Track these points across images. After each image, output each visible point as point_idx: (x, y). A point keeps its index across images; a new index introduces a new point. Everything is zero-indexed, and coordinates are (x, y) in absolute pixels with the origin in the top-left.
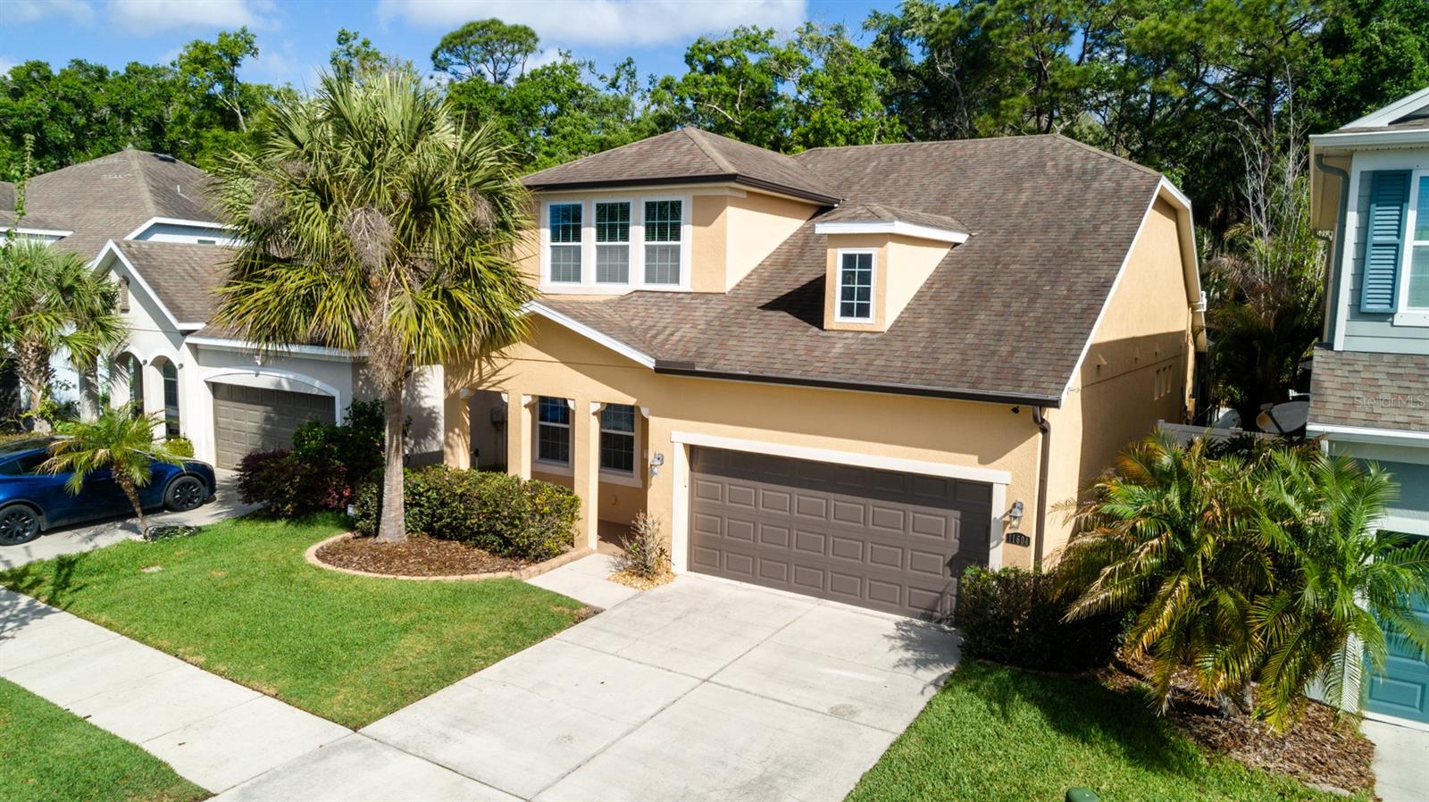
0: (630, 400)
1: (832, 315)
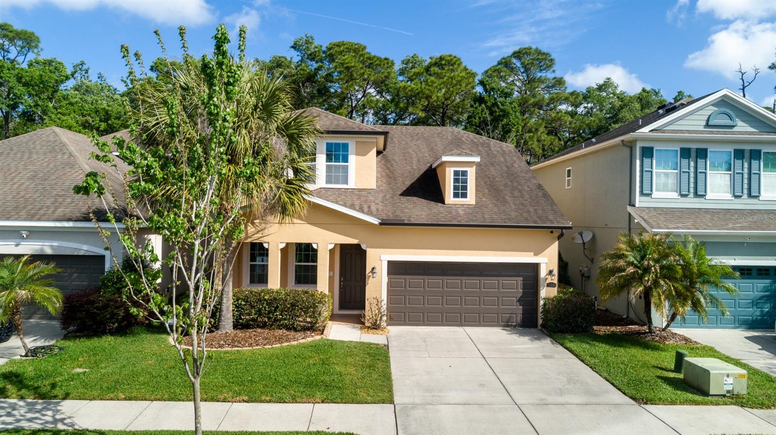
0: (354, 241)
1: (449, 197)
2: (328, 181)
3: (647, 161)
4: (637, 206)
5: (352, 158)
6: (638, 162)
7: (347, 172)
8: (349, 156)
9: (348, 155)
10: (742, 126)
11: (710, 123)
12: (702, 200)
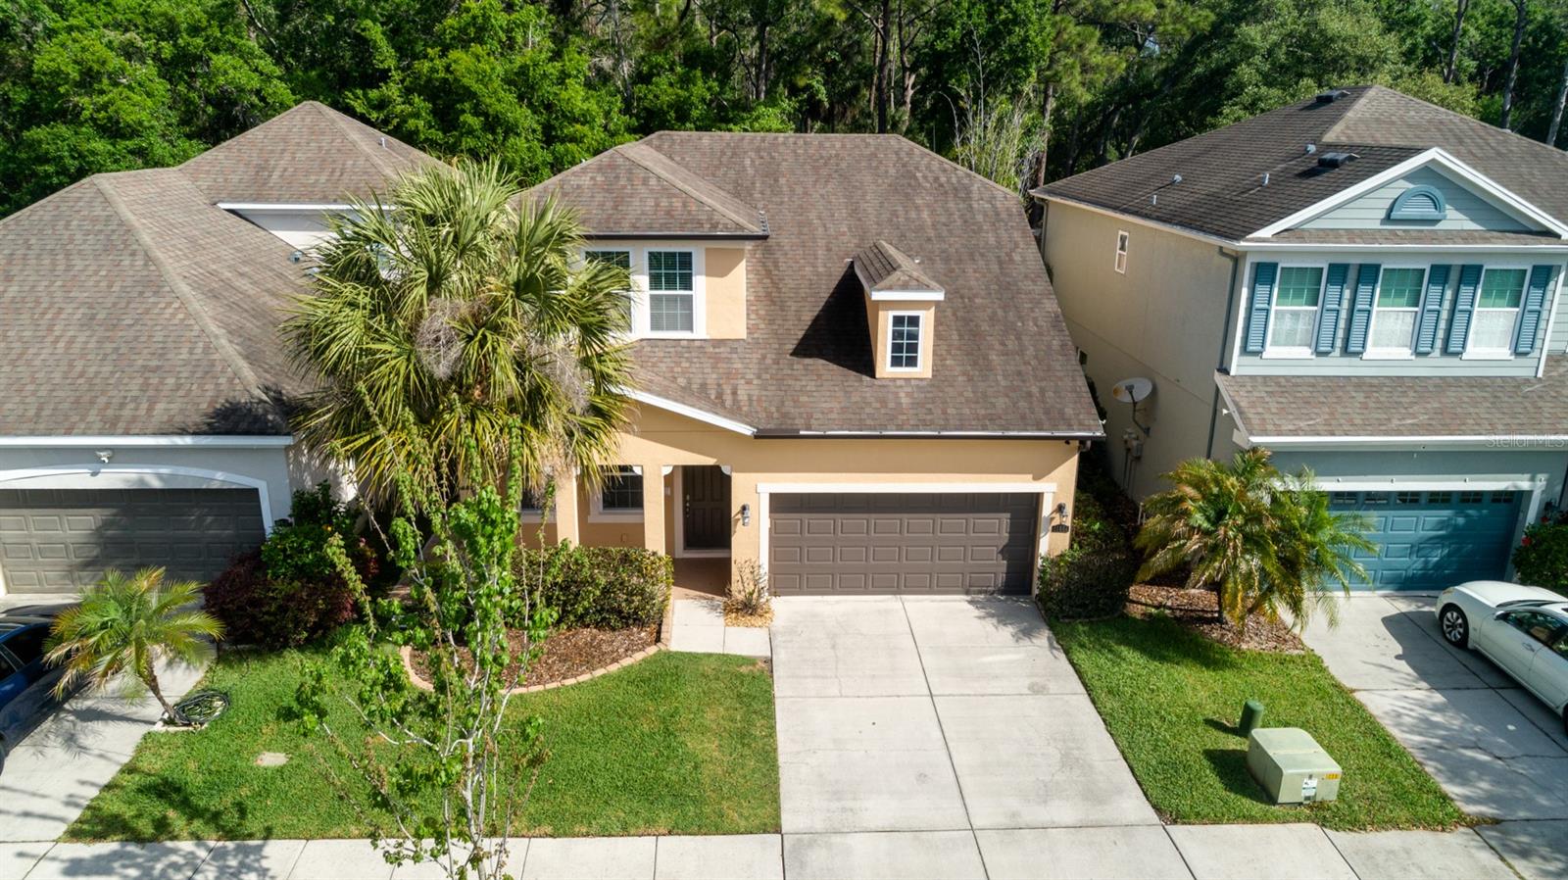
1: (884, 367)
2: (656, 325)
3: (1262, 290)
4: (1232, 373)
5: (699, 281)
6: (1245, 292)
7: (690, 308)
8: (693, 278)
9: (690, 275)
10: (1455, 220)
11: (1395, 215)
12: (1355, 360)
